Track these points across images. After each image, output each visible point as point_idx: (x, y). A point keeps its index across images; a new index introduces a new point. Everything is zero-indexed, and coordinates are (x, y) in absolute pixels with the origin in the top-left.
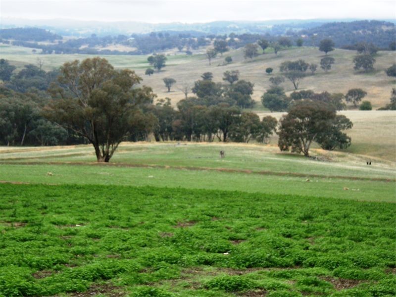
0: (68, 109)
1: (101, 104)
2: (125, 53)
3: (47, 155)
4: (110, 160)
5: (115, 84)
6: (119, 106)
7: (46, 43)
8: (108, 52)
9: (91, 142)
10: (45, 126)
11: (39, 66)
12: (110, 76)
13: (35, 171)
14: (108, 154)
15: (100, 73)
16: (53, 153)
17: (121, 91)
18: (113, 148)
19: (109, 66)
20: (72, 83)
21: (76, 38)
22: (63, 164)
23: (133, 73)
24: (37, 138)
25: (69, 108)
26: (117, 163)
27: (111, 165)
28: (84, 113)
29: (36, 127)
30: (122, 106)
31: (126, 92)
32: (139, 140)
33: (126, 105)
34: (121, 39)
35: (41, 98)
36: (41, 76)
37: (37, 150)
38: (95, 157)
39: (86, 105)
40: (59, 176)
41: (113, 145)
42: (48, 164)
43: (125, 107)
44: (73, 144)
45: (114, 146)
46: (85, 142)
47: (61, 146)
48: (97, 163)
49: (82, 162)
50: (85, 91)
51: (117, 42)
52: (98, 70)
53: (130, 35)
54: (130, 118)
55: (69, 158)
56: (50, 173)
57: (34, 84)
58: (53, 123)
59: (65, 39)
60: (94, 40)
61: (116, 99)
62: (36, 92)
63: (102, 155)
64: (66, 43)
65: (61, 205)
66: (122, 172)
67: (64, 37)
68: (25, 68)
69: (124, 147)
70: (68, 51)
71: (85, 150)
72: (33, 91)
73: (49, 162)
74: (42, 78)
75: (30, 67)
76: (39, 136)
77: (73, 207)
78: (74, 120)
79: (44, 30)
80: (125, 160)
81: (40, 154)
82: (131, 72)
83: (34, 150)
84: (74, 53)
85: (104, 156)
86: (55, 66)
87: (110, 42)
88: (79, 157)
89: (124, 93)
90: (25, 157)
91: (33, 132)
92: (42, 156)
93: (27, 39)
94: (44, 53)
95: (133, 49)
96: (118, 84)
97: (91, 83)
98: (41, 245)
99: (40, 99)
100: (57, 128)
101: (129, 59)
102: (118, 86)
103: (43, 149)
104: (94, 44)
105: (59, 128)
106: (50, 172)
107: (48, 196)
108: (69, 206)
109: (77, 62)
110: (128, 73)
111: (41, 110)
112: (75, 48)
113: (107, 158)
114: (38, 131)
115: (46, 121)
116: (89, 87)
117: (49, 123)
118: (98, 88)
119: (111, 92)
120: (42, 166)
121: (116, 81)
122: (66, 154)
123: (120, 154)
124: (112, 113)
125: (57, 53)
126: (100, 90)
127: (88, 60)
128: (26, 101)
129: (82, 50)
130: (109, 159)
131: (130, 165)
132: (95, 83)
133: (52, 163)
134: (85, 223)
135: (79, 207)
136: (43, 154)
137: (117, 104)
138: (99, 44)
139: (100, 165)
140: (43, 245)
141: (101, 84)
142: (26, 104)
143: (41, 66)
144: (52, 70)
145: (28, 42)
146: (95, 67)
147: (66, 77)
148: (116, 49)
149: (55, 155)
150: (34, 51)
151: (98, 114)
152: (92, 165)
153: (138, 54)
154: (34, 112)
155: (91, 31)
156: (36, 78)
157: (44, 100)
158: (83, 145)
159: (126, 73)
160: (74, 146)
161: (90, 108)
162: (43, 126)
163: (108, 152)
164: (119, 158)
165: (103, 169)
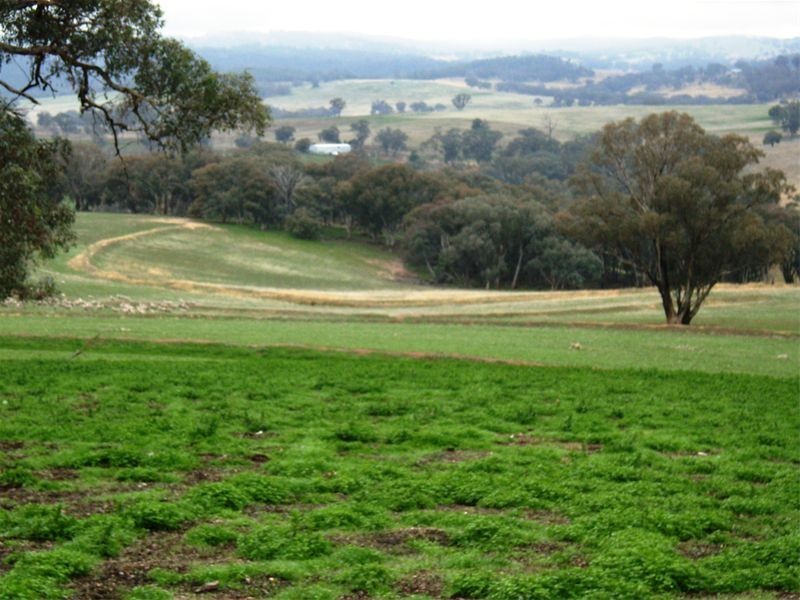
0: (608, 215)
1: (677, 207)
2: (720, 101)
3: (562, 309)
4: (693, 321)
5: (706, 165)
6: (714, 211)
7: (561, 85)
8: (686, 100)
9: (655, 283)
10: (560, 249)
11: (546, 131)
12: (696, 149)
13: (544, 341)
14: (688, 309)
15: (676, 145)
16: (576, 305)
17: (718, 179)
18: (700, 295)
19: (696, 128)
20: (620, 164)
21: (621, 73)
22: (598, 327)
23: (745, 141)
24: (543, 274)
25: (611, 213)
26: (707, 327)
27: (696, 331)
28: (642, 224)
29: (541, 253)
30: (720, 210)
31: (728, 181)
32: (749, 281)
33: (728, 207)
34: (714, 72)
35: (552, 194)
36: (551, 150)
37: (545, 299)
38: (662, 313)
39: (645, 208)
40: (593, 350)
41: (698, 291)
42: (568, 326)
43: (727, 211)
44: (614, 288)
45: (701, 291)
46: (638, 283)
47: (590, 292)
48: (665, 325)
49: (636, 324)
50: (644, 180)
51: (704, 80)
52: (671, 137)
53: (733, 62)
54: (736, 234)
55: (608, 316)
56: (577, 345)
57: (537, 168)
58: (573, 244)
59: (600, 76)
60: (656, 76)
61: (708, 196)
62: (542, 182)
63: (676, 309)
64: (600, 83)
65: (648, 410)
66: (719, 346)
67: (597, 71)
68: (521, 136)
69: (719, 294)
70: (604, 100)
71: (639, 298)
72: (535, 181)
73: (570, 322)
74: (553, 155)
75: (529, 133)
76: (547, 270)
77: (672, 416)
78: (621, 238)
79: (559, 59)
80: (723, 321)
81: (549, 306)
82: (740, 140)
83: (538, 297)
84: (616, 102)
85: (679, 312)
86: (579, 130)
87: (691, 80)
88: (627, 314)
89: (725, 183)
90: (522, 311)
91: (534, 262)
92: (554, 310)
93: (525, 79)
94: (557, 104)
95: (738, 92)
96: (712, 165)
97: (658, 164)
98: (659, 490)
99: (550, 197)
100: (581, 253)
101: (731, 113)
102: (713, 169)
103: (556, 297)
104: (656, 85)
105: (586, 255)
106: (575, 342)
107: (612, 391)
108: (665, 414)
109: (629, 120)
110: (735, 143)
111: (550, 219)
112: (619, 93)
113: (687, 315)
114: (546, 260)
115: (561, 241)
116: (653, 172)
117: (566, 243)
118: (672, 175)
119: (699, 181)
120: (557, 331)
121: (708, 159)
122: (601, 307)
123: (710, 308)
124: (699, 224)
125: (582, 104)
126: (677, 179)
127: (653, 116)
128: (524, 201)
129: (632, 98)
130: (690, 319)
131: (736, 332)
132: (665, 163)
133: (577, 325)
134: (714, 449)
135: (686, 416)
136: (555, 306)
137: (710, 207)
138: (667, 83)
139: (673, 330)
140: (663, 490)
141: (678, 165)
142: (522, 206)
143: (551, 131)
144: (573, 139)
145: (527, 84)
146: (666, 130)
147: (606, 153)
148: (702, 92)
149: (579, 308)
150: (538, 101)
151: (670, 226)
152: (657, 330)
153: (748, 101)
154: (538, 222)
155: (652, 58)
156: (540, 156)
157: (556, 199)
158: (634, 289)
159: (730, 141)
160: (616, 291)
161: (654, 214)
162: (554, 251)
163: (688, 304)
164: (711, 316)
165: (679, 339)
